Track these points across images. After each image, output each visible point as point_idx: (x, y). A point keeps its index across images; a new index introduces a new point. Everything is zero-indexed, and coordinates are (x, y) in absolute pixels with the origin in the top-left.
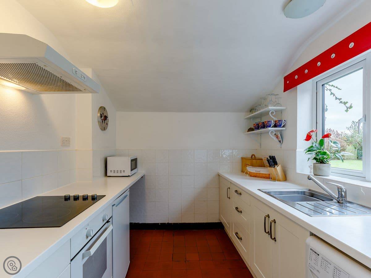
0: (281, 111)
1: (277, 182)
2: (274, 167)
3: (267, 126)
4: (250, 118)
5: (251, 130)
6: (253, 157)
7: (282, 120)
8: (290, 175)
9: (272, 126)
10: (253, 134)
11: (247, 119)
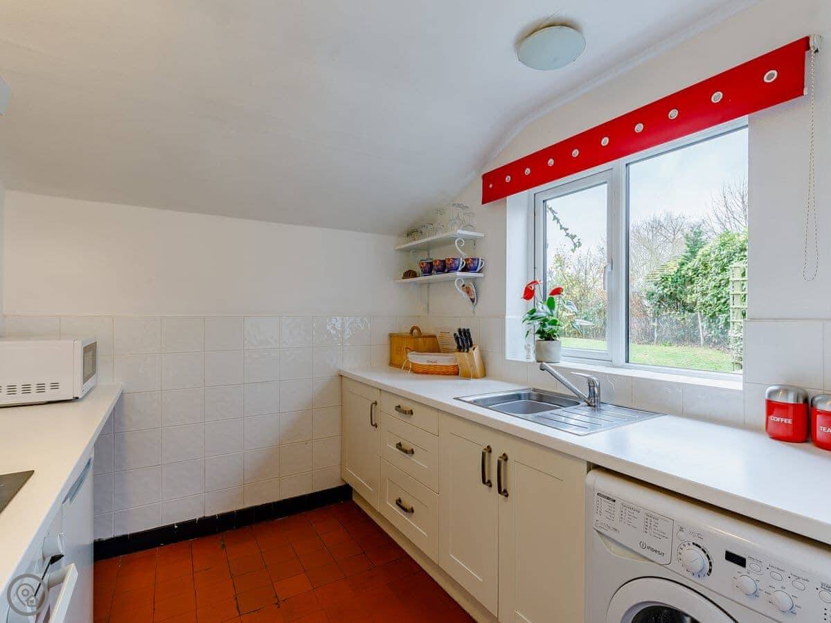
0: (474, 241)
1: (472, 381)
2: (467, 352)
3: (452, 267)
4: (407, 250)
5: (410, 274)
6: (415, 331)
7: (478, 260)
8: (493, 366)
9: (460, 269)
10: (415, 283)
11: (402, 250)
